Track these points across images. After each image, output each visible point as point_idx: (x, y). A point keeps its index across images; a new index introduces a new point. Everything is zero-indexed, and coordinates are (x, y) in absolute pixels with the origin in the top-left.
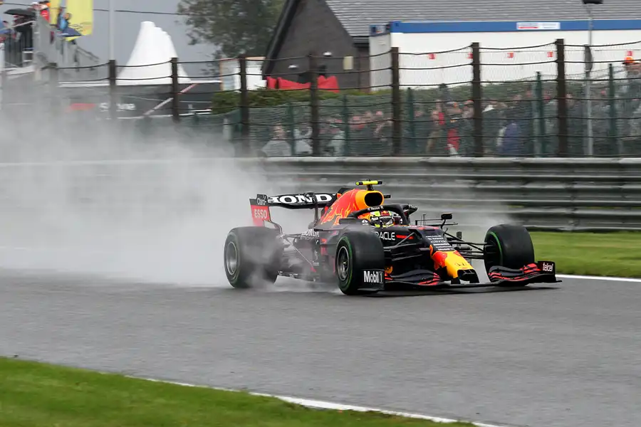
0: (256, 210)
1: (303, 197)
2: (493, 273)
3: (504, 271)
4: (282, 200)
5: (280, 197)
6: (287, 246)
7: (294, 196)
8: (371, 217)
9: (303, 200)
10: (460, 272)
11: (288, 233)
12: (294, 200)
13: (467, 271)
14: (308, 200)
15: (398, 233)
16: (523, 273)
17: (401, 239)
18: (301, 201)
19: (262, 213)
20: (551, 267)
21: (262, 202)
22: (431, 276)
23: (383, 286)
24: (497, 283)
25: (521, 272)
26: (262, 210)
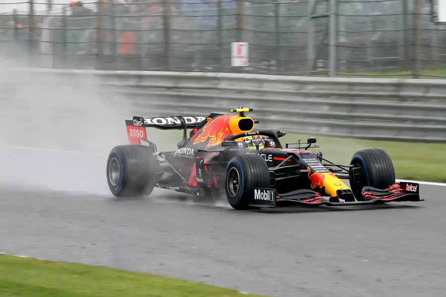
0: (131, 130)
1: (171, 119)
2: (366, 193)
3: (373, 191)
4: (155, 122)
5: (153, 118)
6: (162, 162)
7: (164, 118)
8: (244, 140)
9: (172, 122)
10: (339, 192)
11: (162, 151)
12: (164, 122)
13: (345, 191)
14: (176, 122)
15: (275, 155)
16: (389, 193)
17: (281, 161)
18: (170, 123)
19: (137, 133)
20: (415, 188)
21: (138, 123)
22: (314, 195)
23: (274, 203)
24: (370, 201)
25: (388, 191)
26: (138, 130)
